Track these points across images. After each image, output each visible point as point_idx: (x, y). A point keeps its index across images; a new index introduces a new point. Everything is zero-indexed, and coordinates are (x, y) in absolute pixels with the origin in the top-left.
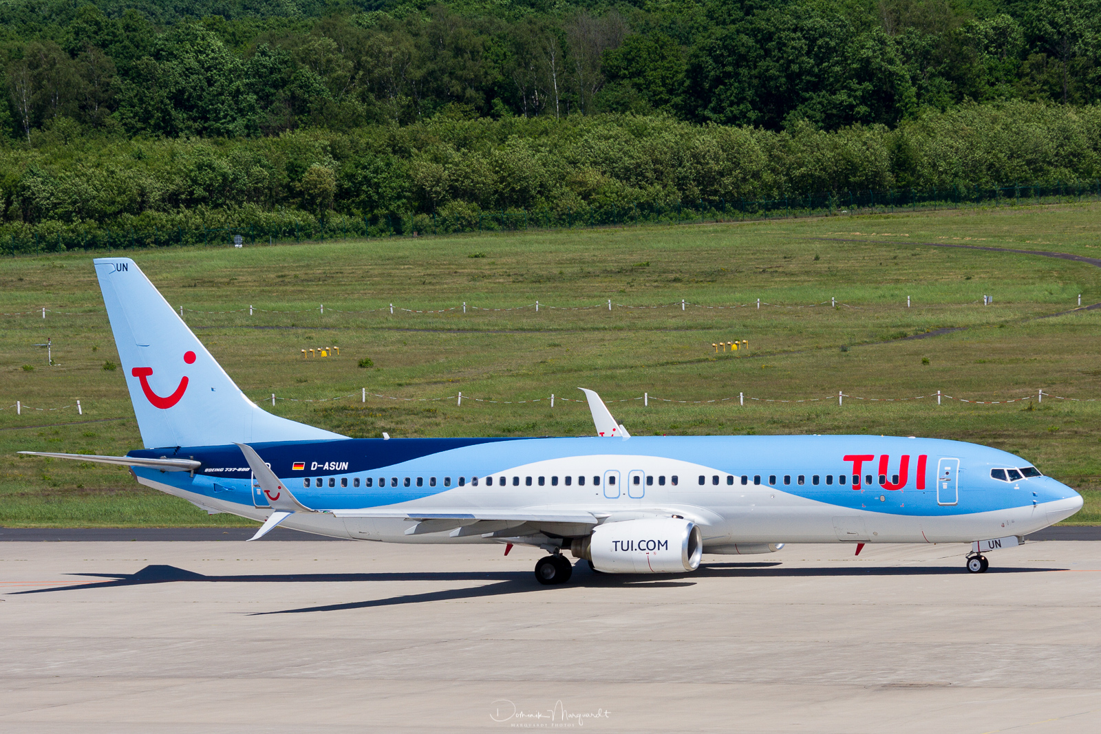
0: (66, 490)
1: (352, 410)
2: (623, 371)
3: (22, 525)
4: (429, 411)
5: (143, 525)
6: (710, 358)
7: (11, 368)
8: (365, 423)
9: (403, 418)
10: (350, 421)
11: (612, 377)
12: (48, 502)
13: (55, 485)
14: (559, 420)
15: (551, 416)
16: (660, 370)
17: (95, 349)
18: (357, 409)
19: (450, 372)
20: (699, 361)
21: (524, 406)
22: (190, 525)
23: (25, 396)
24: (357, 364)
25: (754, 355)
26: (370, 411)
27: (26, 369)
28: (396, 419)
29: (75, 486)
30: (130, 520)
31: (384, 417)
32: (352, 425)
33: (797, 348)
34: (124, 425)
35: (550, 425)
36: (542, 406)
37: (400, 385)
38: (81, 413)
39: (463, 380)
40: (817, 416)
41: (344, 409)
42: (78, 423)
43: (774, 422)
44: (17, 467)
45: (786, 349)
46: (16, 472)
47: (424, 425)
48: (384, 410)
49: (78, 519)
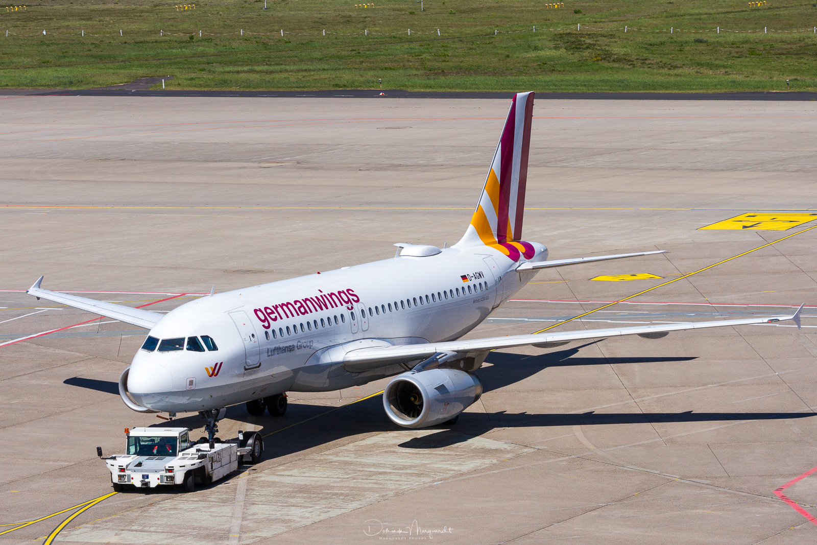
0: (436, 73)
1: (574, 34)
2: (705, 16)
3: (416, 90)
4: (611, 35)
5: (476, 91)
6: (748, 10)
7: (403, 12)
8: (580, 41)
9: (598, 39)
10: (573, 39)
11: (700, 19)
12: (428, 79)
13: (430, 70)
14: (676, 40)
15: (672, 38)
16: (723, 15)
17: (444, 3)
18: (576, 34)
19: (619, 16)
20: (743, 11)
21: (658, 33)
22: (499, 91)
23: (412, 26)
24: (573, 12)
25: (769, 8)
26: (582, 35)
27: (412, 13)
28: (595, 39)
29: (440, 71)
30: (470, 88)
31: (589, 38)
32: (574, 42)
33: (790, 5)
34: (461, 41)
35: (671, 42)
36: (667, 33)
37: (596, 22)
38: (439, 35)
39: (627, 20)
40: (804, 39)
41: (570, 34)
42: (438, 40)
43: (783, 42)
44: (411, 62)
45: (785, 5)
46: (411, 64)
47: (609, 42)
48: (589, 35)
49: (444, 88)
